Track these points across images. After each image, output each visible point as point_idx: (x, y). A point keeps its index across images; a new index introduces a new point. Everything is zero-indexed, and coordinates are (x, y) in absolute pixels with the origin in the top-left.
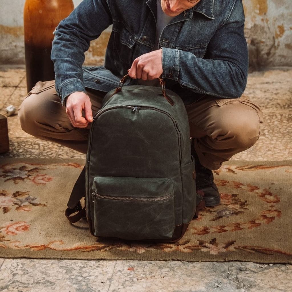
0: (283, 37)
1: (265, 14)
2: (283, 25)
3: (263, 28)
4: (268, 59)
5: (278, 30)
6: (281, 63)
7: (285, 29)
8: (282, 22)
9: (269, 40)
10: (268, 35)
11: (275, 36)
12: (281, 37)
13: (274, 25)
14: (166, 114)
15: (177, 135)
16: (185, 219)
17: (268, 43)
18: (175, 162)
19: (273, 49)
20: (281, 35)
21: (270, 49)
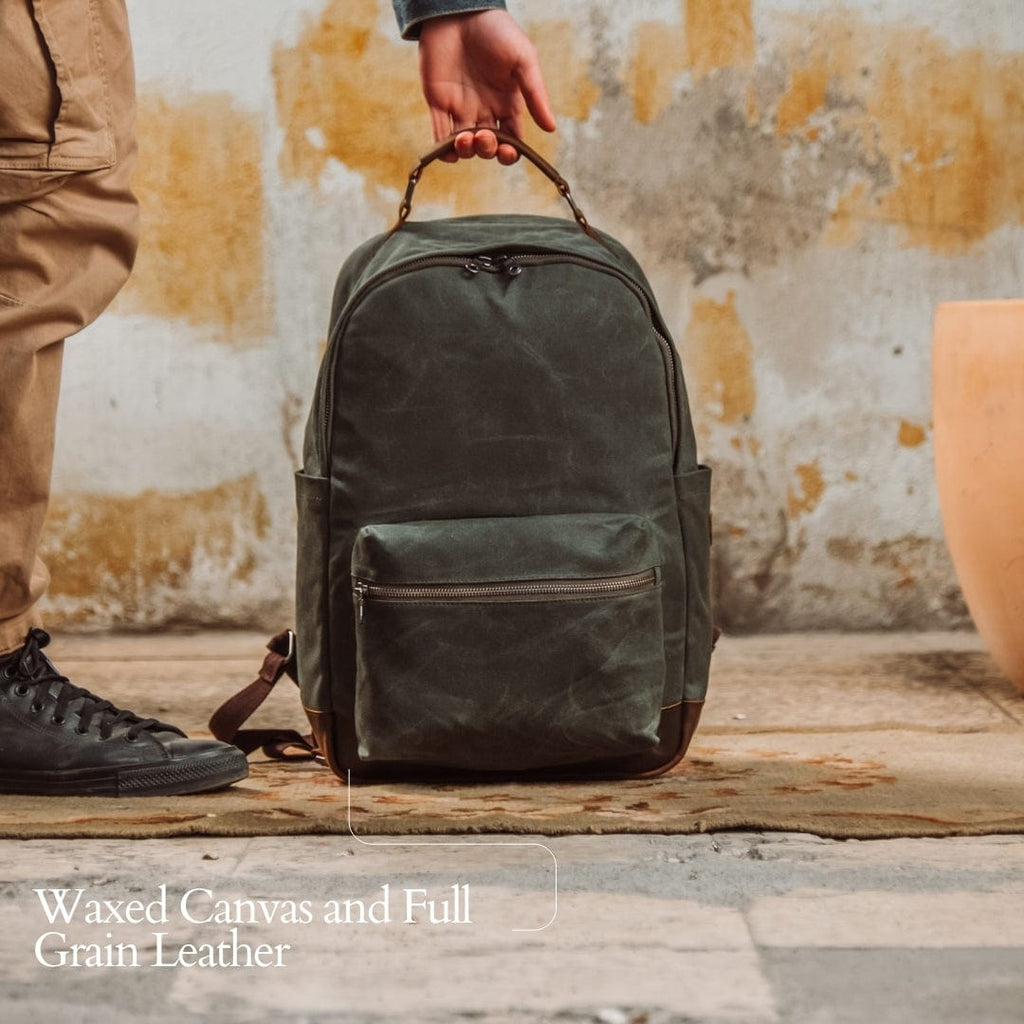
0: (820, 511)
1: (746, 419)
2: (816, 461)
3: (740, 474)
4: (760, 601)
5: (797, 481)
6: (814, 615)
7: (826, 477)
8: (813, 452)
9: (762, 524)
10: (760, 503)
11: (786, 507)
12: (810, 510)
13: (782, 461)
14: (617, 277)
15: (660, 357)
16: (691, 682)
17: (762, 536)
18: (658, 457)
19: (780, 560)
20: (811, 503)
21: (768, 562)
